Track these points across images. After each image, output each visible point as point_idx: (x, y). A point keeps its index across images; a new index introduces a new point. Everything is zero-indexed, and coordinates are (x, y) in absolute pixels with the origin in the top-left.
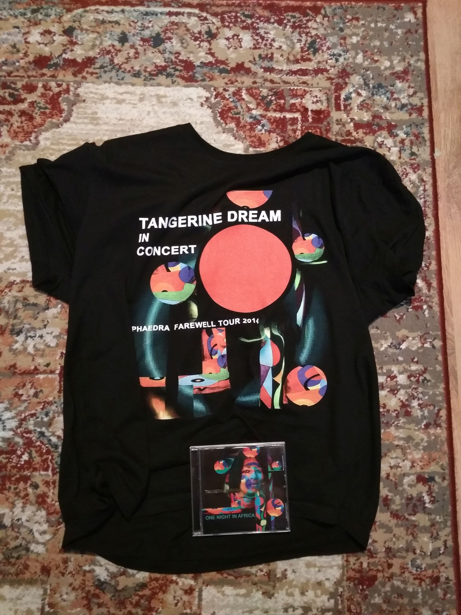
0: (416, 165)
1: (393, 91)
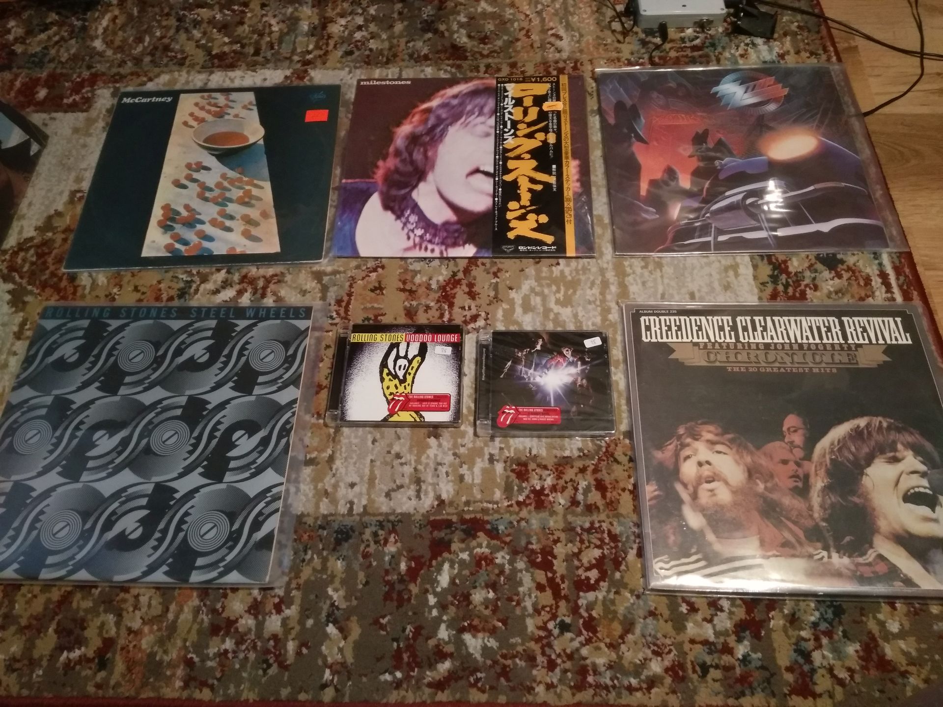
0: (681, 673)
1: (836, 637)
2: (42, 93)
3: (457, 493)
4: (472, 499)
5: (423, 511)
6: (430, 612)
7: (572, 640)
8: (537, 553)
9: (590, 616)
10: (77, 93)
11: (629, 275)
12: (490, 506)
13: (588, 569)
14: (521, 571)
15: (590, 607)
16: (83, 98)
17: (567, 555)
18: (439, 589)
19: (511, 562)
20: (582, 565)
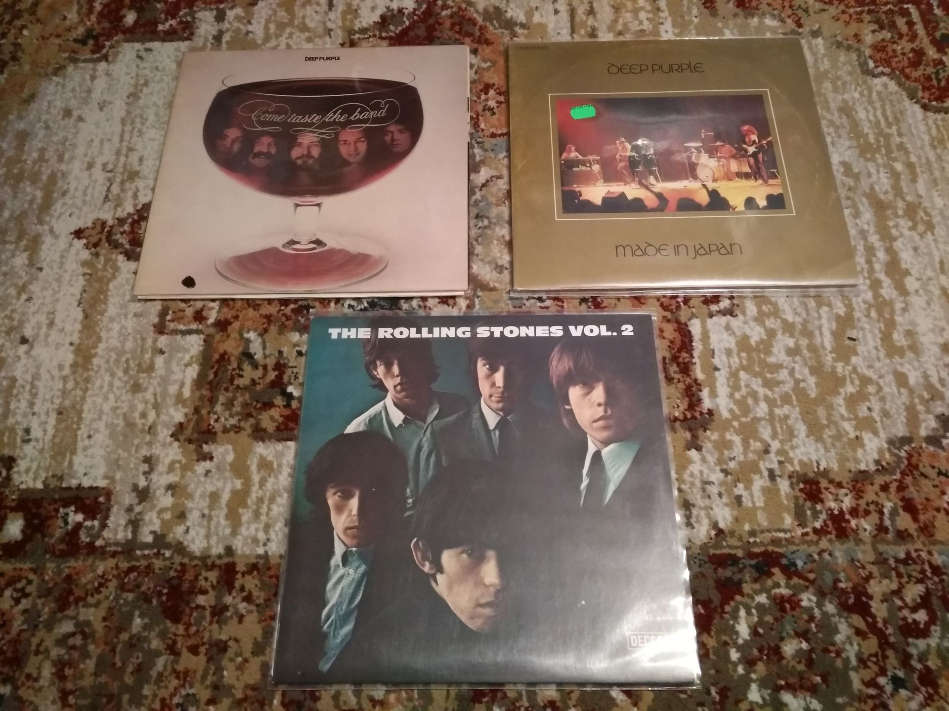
2: (130, 18)
3: (737, 520)
4: (757, 528)
5: (698, 543)
6: (735, 671)
7: (910, 699)
8: (848, 593)
9: (927, 668)
10: (173, 17)
11: (895, 239)
12: (782, 535)
13: (914, 610)
14: (833, 615)
15: (923, 658)
16: (181, 22)
17: (884, 594)
18: (740, 641)
19: (820, 605)
20: (906, 605)
